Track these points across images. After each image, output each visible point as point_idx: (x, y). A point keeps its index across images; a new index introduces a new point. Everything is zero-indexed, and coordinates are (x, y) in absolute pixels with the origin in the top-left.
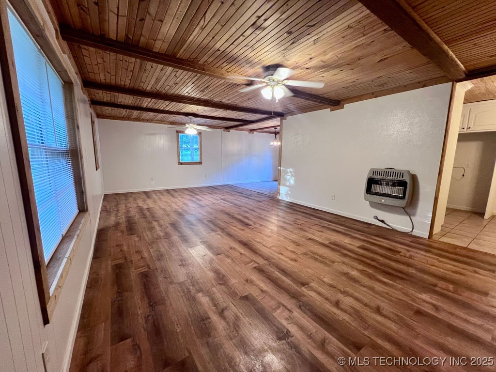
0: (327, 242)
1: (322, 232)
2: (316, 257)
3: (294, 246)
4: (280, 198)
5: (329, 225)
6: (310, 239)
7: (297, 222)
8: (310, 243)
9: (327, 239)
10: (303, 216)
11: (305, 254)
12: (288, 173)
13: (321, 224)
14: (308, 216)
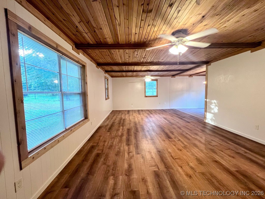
0: (233, 169)
1: (233, 157)
2: (214, 180)
3: (197, 163)
4: (207, 121)
5: (246, 153)
6: (216, 161)
7: (211, 143)
8: (214, 165)
9: (235, 166)
10: (221, 139)
11: (203, 174)
12: (212, 103)
13: (236, 150)
14: (225, 140)
